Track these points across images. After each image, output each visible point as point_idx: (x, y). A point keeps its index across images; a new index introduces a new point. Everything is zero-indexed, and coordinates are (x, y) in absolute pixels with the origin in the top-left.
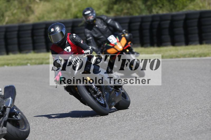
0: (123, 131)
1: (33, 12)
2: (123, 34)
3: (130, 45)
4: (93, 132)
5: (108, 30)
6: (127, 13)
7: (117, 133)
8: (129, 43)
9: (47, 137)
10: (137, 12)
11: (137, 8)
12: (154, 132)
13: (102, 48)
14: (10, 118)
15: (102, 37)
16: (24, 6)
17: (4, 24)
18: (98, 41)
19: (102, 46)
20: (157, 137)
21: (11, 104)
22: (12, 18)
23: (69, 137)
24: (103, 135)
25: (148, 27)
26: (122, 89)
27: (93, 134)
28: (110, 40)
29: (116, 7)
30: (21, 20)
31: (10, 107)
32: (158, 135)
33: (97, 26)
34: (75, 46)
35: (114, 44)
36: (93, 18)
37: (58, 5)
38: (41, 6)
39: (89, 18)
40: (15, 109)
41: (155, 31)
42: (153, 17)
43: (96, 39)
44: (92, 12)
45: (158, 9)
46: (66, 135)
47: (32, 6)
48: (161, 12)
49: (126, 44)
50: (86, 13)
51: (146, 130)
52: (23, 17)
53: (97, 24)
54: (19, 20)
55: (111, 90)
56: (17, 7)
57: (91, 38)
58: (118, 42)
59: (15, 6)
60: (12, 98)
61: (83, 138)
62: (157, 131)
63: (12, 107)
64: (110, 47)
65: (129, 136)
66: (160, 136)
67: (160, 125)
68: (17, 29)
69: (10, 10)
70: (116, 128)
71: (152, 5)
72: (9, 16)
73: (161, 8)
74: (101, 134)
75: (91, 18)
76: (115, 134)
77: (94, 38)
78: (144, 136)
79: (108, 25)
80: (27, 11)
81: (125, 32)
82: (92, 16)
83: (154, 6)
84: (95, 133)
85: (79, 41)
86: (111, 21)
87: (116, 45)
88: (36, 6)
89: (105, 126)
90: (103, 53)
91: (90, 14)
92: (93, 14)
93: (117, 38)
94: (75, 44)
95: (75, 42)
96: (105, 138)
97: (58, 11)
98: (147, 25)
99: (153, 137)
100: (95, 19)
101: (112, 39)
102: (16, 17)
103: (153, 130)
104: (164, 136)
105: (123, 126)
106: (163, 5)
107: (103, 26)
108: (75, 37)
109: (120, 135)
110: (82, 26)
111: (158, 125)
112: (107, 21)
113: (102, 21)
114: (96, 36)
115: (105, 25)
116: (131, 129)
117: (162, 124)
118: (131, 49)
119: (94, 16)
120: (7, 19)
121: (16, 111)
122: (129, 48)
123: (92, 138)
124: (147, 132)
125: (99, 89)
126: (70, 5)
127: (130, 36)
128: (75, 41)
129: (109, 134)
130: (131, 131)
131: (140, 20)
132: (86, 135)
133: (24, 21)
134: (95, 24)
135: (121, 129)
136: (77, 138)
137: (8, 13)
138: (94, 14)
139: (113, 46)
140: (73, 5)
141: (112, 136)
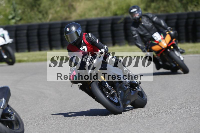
0: (159, 123)
1: (75, 10)
2: (168, 31)
3: (174, 43)
4: (131, 124)
5: (154, 28)
6: (164, 11)
7: (153, 125)
8: (174, 40)
9: (87, 128)
10: (174, 10)
11: (173, 6)
12: (189, 124)
13: (147, 45)
14: (3, 119)
15: (148, 34)
16: (67, 4)
17: (48, 21)
18: (144, 38)
19: (147, 43)
20: (192, 129)
21: (4, 105)
22: (55, 15)
23: (108, 128)
24: (141, 127)
25: (184, 24)
26: (138, 88)
27: (130, 126)
28: (155, 37)
29: (153, 5)
30: (64, 17)
31: (3, 108)
32: (193, 127)
33: (143, 23)
34: (91, 45)
35: (159, 42)
36: (139, 15)
37: (98, 3)
38: (82, 4)
39: (135, 16)
40: (9, 110)
41: (190, 27)
42: (189, 14)
43: (142, 36)
44: (138, 10)
45: (193, 7)
46: (105, 126)
47: (74, 4)
48: (196, 10)
49: (171, 41)
50: (132, 11)
51: (181, 122)
52: (65, 14)
53: (143, 21)
54: (61, 18)
55: (126, 89)
56: (60, 5)
57: (137, 35)
58: (162, 39)
59: (58, 4)
60: (5, 99)
61: (121, 129)
62: (192, 123)
63: (4, 108)
64: (155, 45)
65: (165, 127)
66: (195, 128)
67: (195, 118)
68: (60, 26)
69: (54, 7)
70: (152, 120)
71: (187, 3)
72: (52, 14)
73: (196, 6)
74: (139, 126)
75: (137, 16)
76: (152, 126)
77: (140, 35)
78: (179, 128)
79: (154, 23)
80: (69, 9)
81: (170, 29)
82: (138, 14)
83: (190, 4)
84: (133, 125)
85: (95, 41)
86: (157, 18)
87: (160, 42)
88: (78, 4)
89: (142, 118)
90: (149, 50)
91: (136, 12)
92: (138, 12)
93: (162, 35)
94: (91, 43)
95: (91, 42)
96: (142, 130)
97: (98, 9)
98: (183, 23)
99: (188, 129)
100: (141, 17)
101: (157, 36)
102: (59, 14)
103: (188, 122)
104: (198, 128)
105: (159, 118)
106: (198, 3)
107: (149, 23)
108: (91, 36)
109: (156, 127)
110: (121, 23)
111: (192, 117)
112: (153, 19)
113: (148, 19)
114: (142, 33)
115: (151, 23)
116: (166, 121)
117: (196, 116)
118: (175, 46)
119: (140, 13)
120: (50, 16)
121: (10, 111)
122: (173, 45)
123: (130, 129)
124: (183, 124)
125: (113, 88)
126: (109, 3)
127: (175, 34)
128: (91, 40)
129: (146, 125)
130: (167, 123)
131: (176, 17)
132: (124, 127)
133: (66, 19)
134: (141, 22)
135: (157, 121)
136: (116, 130)
137: (52, 11)
138: (140, 12)
139: (158, 43)
140: (113, 3)
141: (149, 128)
